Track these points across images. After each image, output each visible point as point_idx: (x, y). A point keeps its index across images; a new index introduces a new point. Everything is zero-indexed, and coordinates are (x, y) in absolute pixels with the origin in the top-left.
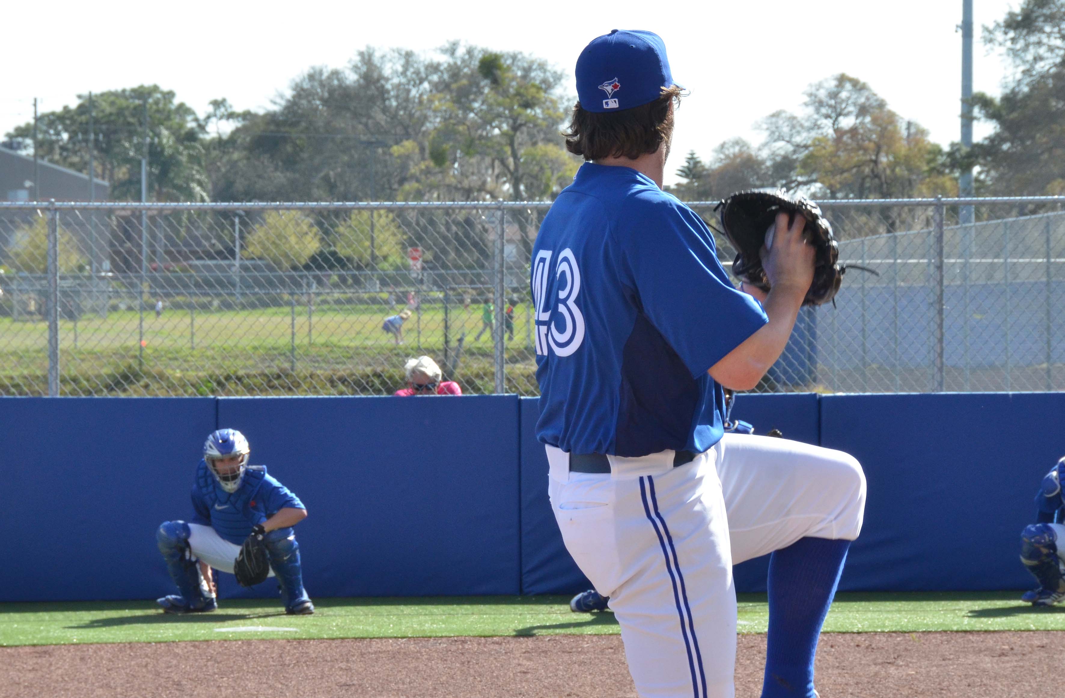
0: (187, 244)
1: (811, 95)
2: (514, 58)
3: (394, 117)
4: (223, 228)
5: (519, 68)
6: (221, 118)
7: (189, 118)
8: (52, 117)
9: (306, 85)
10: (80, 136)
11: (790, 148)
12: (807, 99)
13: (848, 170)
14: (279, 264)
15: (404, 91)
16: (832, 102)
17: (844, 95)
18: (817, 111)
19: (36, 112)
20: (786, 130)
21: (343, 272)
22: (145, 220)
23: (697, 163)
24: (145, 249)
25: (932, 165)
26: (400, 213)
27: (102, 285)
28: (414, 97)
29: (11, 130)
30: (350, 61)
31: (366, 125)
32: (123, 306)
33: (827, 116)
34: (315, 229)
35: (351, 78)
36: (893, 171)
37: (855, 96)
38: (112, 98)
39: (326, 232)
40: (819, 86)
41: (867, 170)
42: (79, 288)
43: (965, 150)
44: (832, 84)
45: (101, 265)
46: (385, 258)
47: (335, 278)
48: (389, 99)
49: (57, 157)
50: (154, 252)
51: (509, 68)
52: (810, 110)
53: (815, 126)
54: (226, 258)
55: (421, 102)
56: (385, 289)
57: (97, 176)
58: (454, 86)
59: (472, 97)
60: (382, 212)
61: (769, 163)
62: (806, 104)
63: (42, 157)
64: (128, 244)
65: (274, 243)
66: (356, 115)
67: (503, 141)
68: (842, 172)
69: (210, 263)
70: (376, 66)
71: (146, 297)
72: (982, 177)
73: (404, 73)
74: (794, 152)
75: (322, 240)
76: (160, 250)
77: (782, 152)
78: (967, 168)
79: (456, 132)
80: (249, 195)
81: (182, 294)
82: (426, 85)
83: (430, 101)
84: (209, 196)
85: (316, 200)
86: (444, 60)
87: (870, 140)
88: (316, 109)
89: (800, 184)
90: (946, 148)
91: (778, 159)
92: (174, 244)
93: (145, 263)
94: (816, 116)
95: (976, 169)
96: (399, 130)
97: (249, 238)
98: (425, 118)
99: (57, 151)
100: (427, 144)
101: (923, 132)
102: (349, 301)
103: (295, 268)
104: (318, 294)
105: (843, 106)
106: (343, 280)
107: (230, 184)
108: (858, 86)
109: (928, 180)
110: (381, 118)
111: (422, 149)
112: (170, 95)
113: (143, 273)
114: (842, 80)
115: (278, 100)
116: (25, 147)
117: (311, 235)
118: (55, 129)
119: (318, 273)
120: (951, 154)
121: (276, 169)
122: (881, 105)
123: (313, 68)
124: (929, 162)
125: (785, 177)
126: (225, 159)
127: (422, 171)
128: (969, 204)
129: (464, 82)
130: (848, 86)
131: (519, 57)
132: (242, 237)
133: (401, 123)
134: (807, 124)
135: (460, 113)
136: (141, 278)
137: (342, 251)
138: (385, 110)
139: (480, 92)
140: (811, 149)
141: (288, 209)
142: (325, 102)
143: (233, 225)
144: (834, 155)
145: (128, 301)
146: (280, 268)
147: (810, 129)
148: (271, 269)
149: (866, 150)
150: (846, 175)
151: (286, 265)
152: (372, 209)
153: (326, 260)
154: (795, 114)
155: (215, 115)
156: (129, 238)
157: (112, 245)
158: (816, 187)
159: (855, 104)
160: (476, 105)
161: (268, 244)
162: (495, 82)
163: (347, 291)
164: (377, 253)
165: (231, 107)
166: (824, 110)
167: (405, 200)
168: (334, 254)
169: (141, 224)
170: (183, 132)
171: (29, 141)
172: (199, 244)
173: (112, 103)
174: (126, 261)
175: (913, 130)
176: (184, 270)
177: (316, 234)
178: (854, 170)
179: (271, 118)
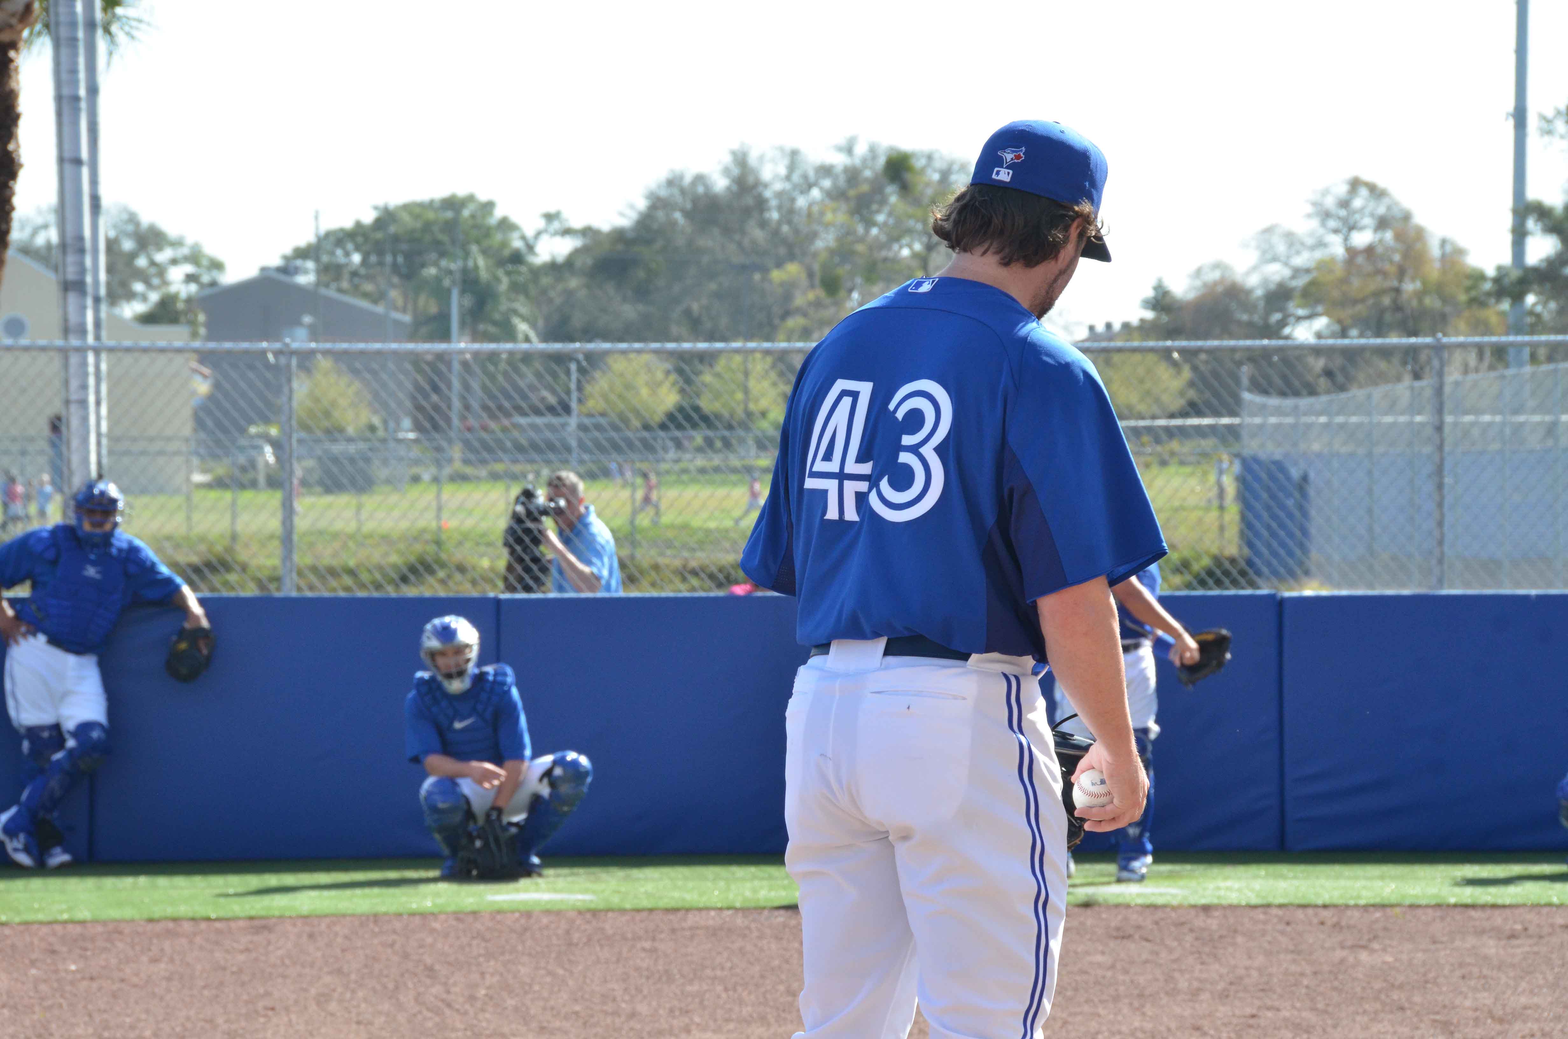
0: (509, 397)
1: (1314, 204)
2: (930, 157)
3: (776, 233)
4: (555, 375)
5: (935, 171)
6: (555, 234)
7: (514, 235)
8: (341, 235)
9: (663, 193)
10: (373, 259)
11: (1287, 273)
12: (1310, 209)
13: (1363, 300)
14: (625, 420)
15: (786, 200)
16: (1343, 213)
17: (1357, 203)
18: (1323, 224)
19: (317, 228)
20: (1281, 248)
21: (710, 433)
22: (456, 366)
23: (1166, 292)
24: (457, 404)
25: (1473, 293)
26: (782, 356)
27: (402, 451)
28: (801, 209)
29: (288, 250)
31: (740, 244)
32: (426, 477)
33: (1336, 231)
34: (673, 377)
35: (721, 184)
36: (1420, 301)
37: (1372, 204)
38: (418, 210)
39: (688, 381)
40: (1326, 192)
41: (1386, 301)
42: (370, 454)
43: (1515, 274)
44: (1342, 189)
45: (398, 423)
46: (764, 414)
47: (699, 440)
48: (769, 209)
49: (345, 285)
50: (467, 407)
51: (923, 170)
52: (1314, 223)
53: (1321, 244)
54: (558, 415)
55: (809, 215)
56: (762, 454)
57: (396, 309)
58: (852, 193)
59: (874, 207)
60: (758, 356)
61: (1259, 293)
62: (1309, 216)
63: (327, 286)
64: (435, 398)
65: (620, 396)
66: (727, 231)
67: (915, 263)
68: (1355, 302)
69: (539, 420)
70: (752, 168)
71: (458, 465)
72: (1539, 309)
73: (788, 178)
74: (1293, 277)
75: (682, 391)
76: (475, 405)
77: (1277, 278)
78: (1518, 297)
79: (853, 253)
80: (589, 333)
81: (501, 461)
82: (815, 193)
83: (822, 213)
84: (538, 335)
85: (676, 340)
86: (839, 160)
87: (1391, 262)
88: (673, 224)
89: (1299, 319)
90: (1491, 272)
91: (1272, 287)
92: (492, 397)
93: (456, 422)
94: (1321, 231)
95: (1531, 299)
96: (782, 251)
97: (588, 388)
98: (814, 235)
99: (346, 276)
100: (816, 267)
101: (1460, 252)
102: (717, 470)
103: (647, 427)
104: (677, 461)
105: (1357, 216)
106: (709, 442)
107: (565, 320)
108: (1376, 192)
109: (1466, 314)
110: (758, 234)
111: (811, 275)
112: (489, 206)
113: (452, 434)
114: (1355, 184)
116: (306, 272)
117: (667, 384)
118: (344, 249)
119: (678, 434)
120: (1497, 280)
121: (625, 299)
122: (1407, 217)
124: (1468, 290)
125: (1281, 309)
126: (560, 287)
127: (810, 304)
128: (1521, 346)
129: (865, 188)
130: (1364, 192)
131: (936, 156)
132: (580, 388)
133: (785, 242)
134: (1310, 241)
135: (860, 229)
136: (450, 441)
137: (706, 404)
138: (763, 224)
139: (883, 202)
140: (1314, 274)
141: (639, 352)
142: (686, 214)
143: (568, 373)
144: (1344, 281)
145: (433, 470)
146: (628, 426)
147: (1313, 248)
148: (616, 428)
149: (1384, 274)
150: (1359, 307)
151: (636, 423)
152: (747, 353)
153: (688, 418)
154: (1294, 229)
155: (547, 231)
156: (436, 389)
157: (414, 399)
158: (1321, 323)
159: (1372, 215)
160: (881, 218)
161: (613, 397)
162: (905, 188)
163: (714, 456)
164: (752, 406)
165: (567, 220)
166: (1332, 223)
167: (789, 340)
168: (697, 409)
169: (450, 370)
170: (506, 253)
171: (310, 265)
172: (525, 397)
173: (417, 217)
174: (431, 419)
175: (1448, 249)
176: (505, 430)
177: (674, 384)
178: (1371, 302)
179: (619, 235)
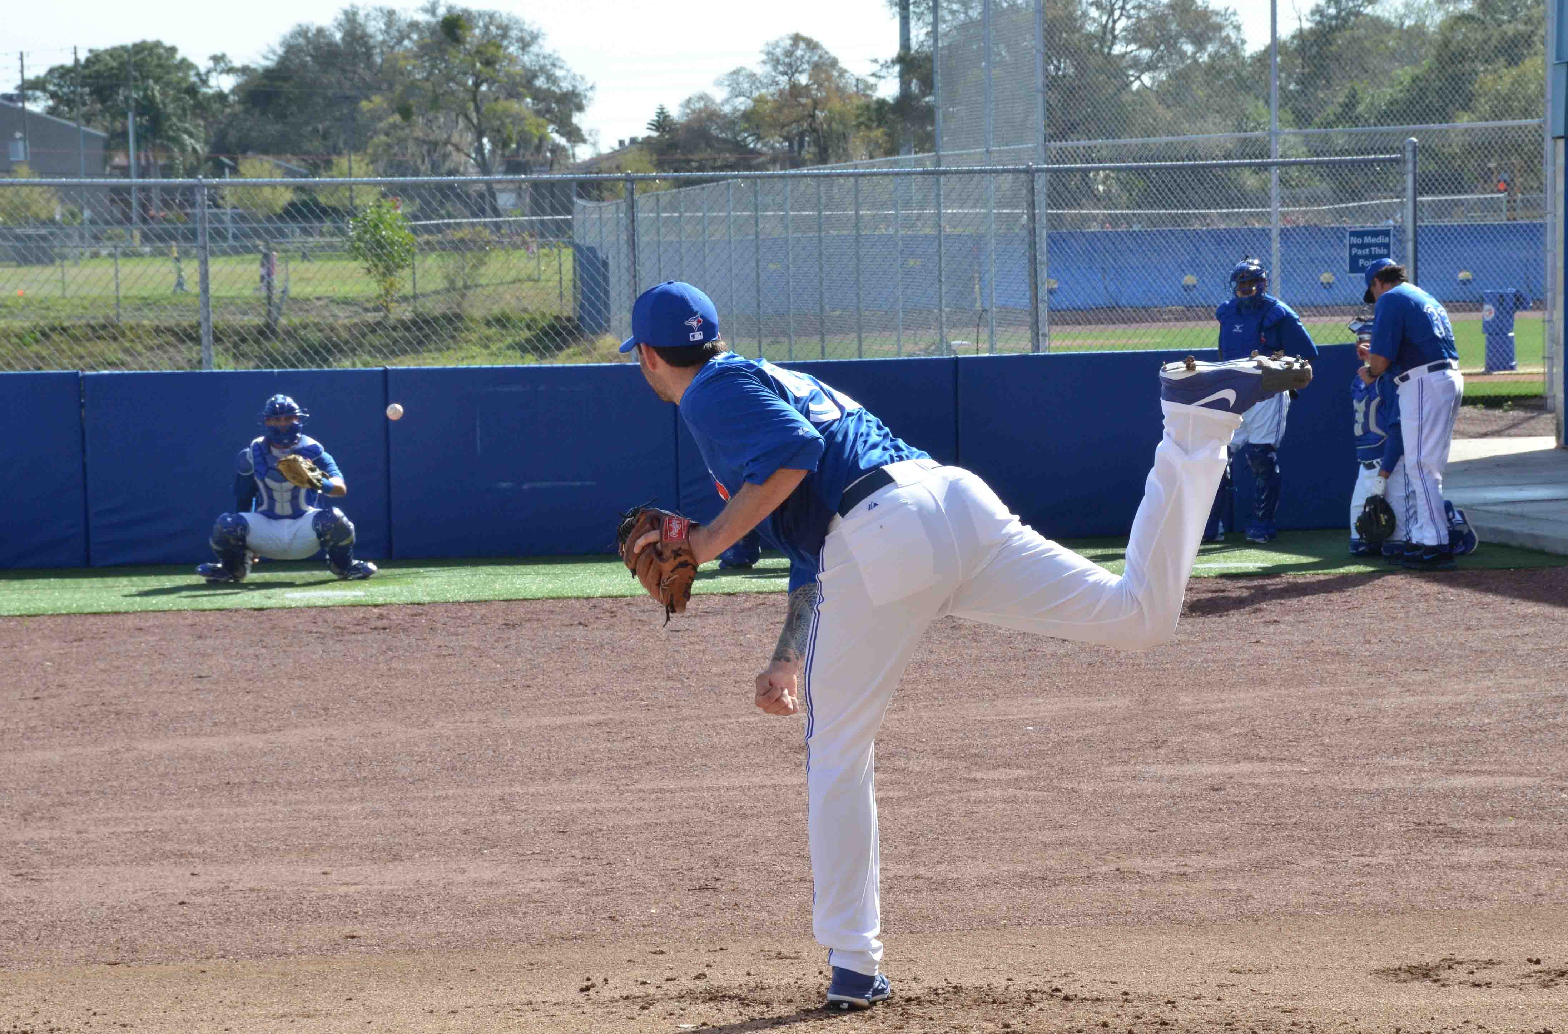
1: (768, 53)
3: (380, 72)
6: (222, 72)
7: (192, 73)
9: (295, 41)
11: (751, 103)
12: (765, 57)
15: (387, 48)
16: (788, 60)
17: (798, 53)
18: (774, 68)
23: (666, 117)
28: (397, 55)
30: (336, 19)
31: (352, 81)
33: (783, 73)
35: (337, 35)
37: (808, 54)
40: (775, 45)
44: (787, 43)
48: (374, 54)
52: (768, 67)
53: (773, 82)
55: (404, 60)
61: (732, 117)
62: (764, 62)
66: (342, 71)
70: (360, 25)
73: (387, 32)
74: (755, 106)
77: (744, 107)
81: (181, 245)
82: (408, 43)
86: (425, 19)
88: (307, 65)
90: (889, 100)
91: (740, 113)
94: (773, 73)
101: (869, 87)
105: (798, 63)
108: (811, 45)
110: (366, 74)
111: (391, 104)
112: (173, 50)
114: (796, 39)
115: (271, 56)
120: (894, 105)
122: (833, 62)
123: (300, 26)
124: (876, 111)
127: (390, 125)
130: (802, 45)
134: (765, 80)
137: (324, 200)
138: (370, 66)
140: (771, 103)
142: (313, 58)
147: (768, 85)
154: (755, 71)
155: (215, 70)
159: (808, 62)
162: (458, 42)
165: (230, 62)
166: (780, 68)
170: (186, 85)
175: (861, 85)
179: (268, 73)
